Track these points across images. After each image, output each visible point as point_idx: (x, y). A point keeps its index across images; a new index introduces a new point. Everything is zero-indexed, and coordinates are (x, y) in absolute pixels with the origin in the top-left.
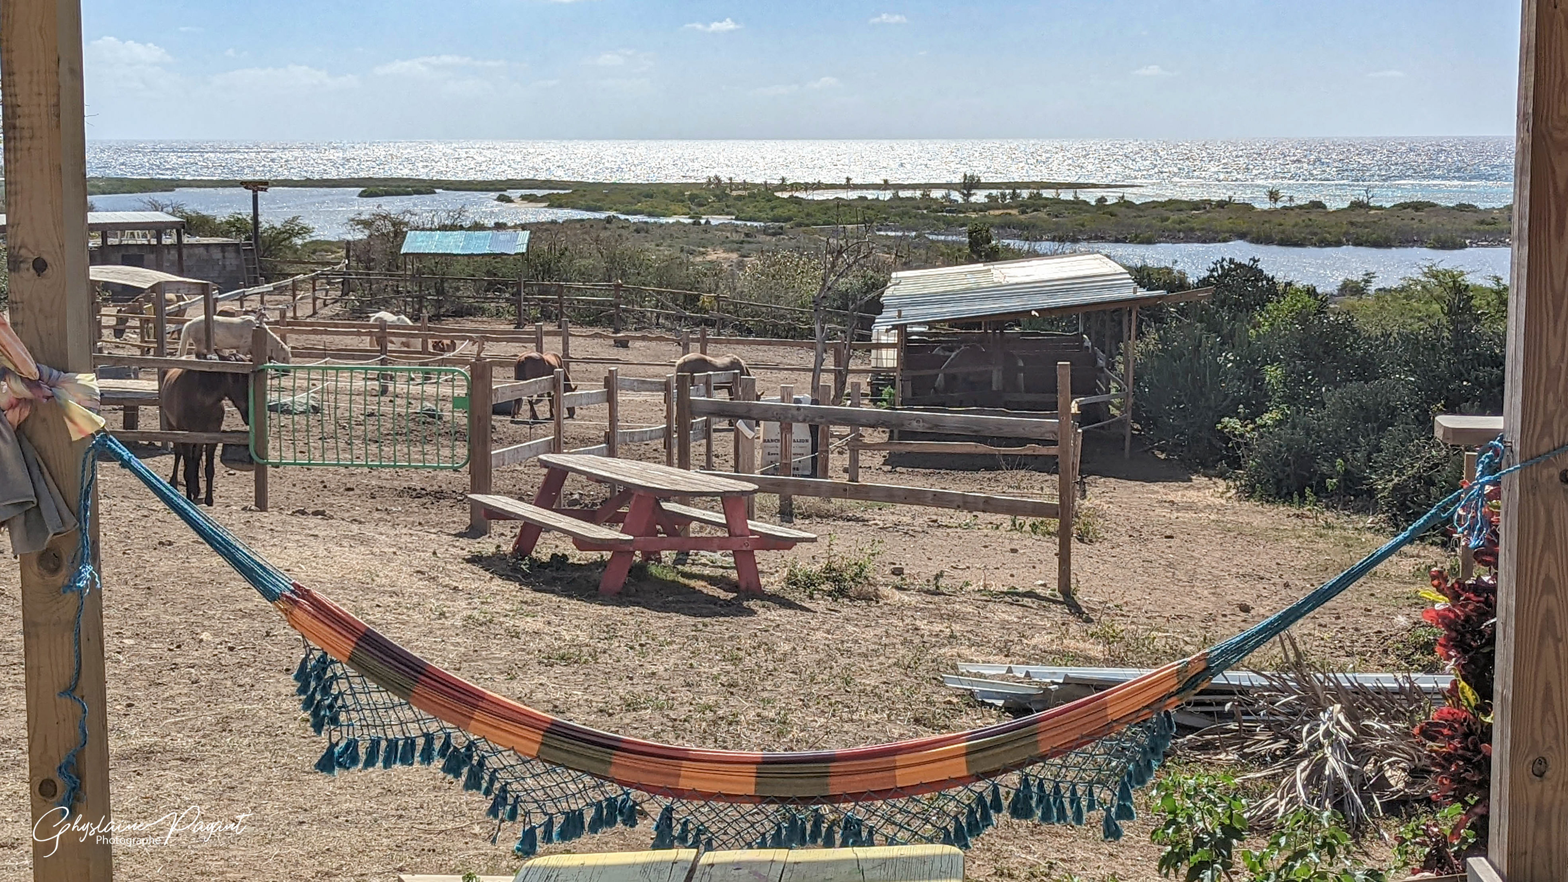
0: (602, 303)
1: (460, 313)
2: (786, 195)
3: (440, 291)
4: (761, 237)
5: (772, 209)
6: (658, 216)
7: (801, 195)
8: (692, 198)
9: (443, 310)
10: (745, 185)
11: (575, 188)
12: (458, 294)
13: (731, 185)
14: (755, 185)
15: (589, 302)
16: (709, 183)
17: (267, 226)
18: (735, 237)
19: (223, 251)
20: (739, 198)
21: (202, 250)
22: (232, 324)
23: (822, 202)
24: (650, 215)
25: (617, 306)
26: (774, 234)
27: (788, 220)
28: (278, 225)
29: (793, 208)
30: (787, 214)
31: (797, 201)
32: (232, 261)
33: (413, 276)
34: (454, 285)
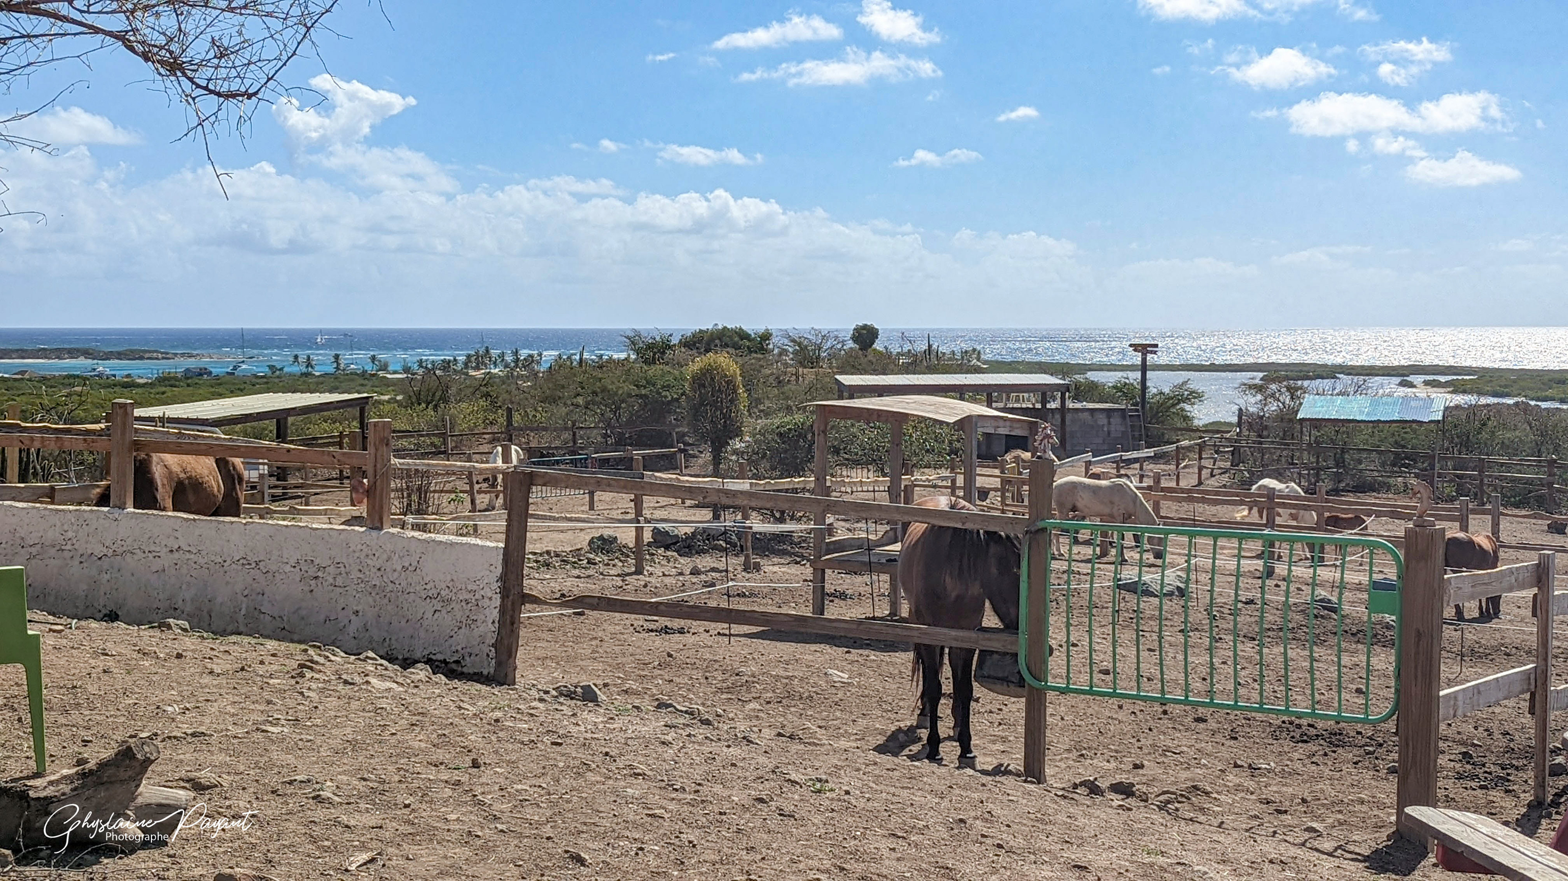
0: (1530, 481)
1: (1361, 488)
3: (1340, 463)
9: (1343, 485)
11: (1481, 374)
12: (1360, 467)
15: (1514, 480)
17: (1155, 391)
19: (1109, 417)
21: (1086, 415)
22: (1099, 488)
24: (1562, 401)
25: (1550, 485)
28: (1166, 390)
32: (1118, 426)
33: (1309, 444)
34: (1356, 456)
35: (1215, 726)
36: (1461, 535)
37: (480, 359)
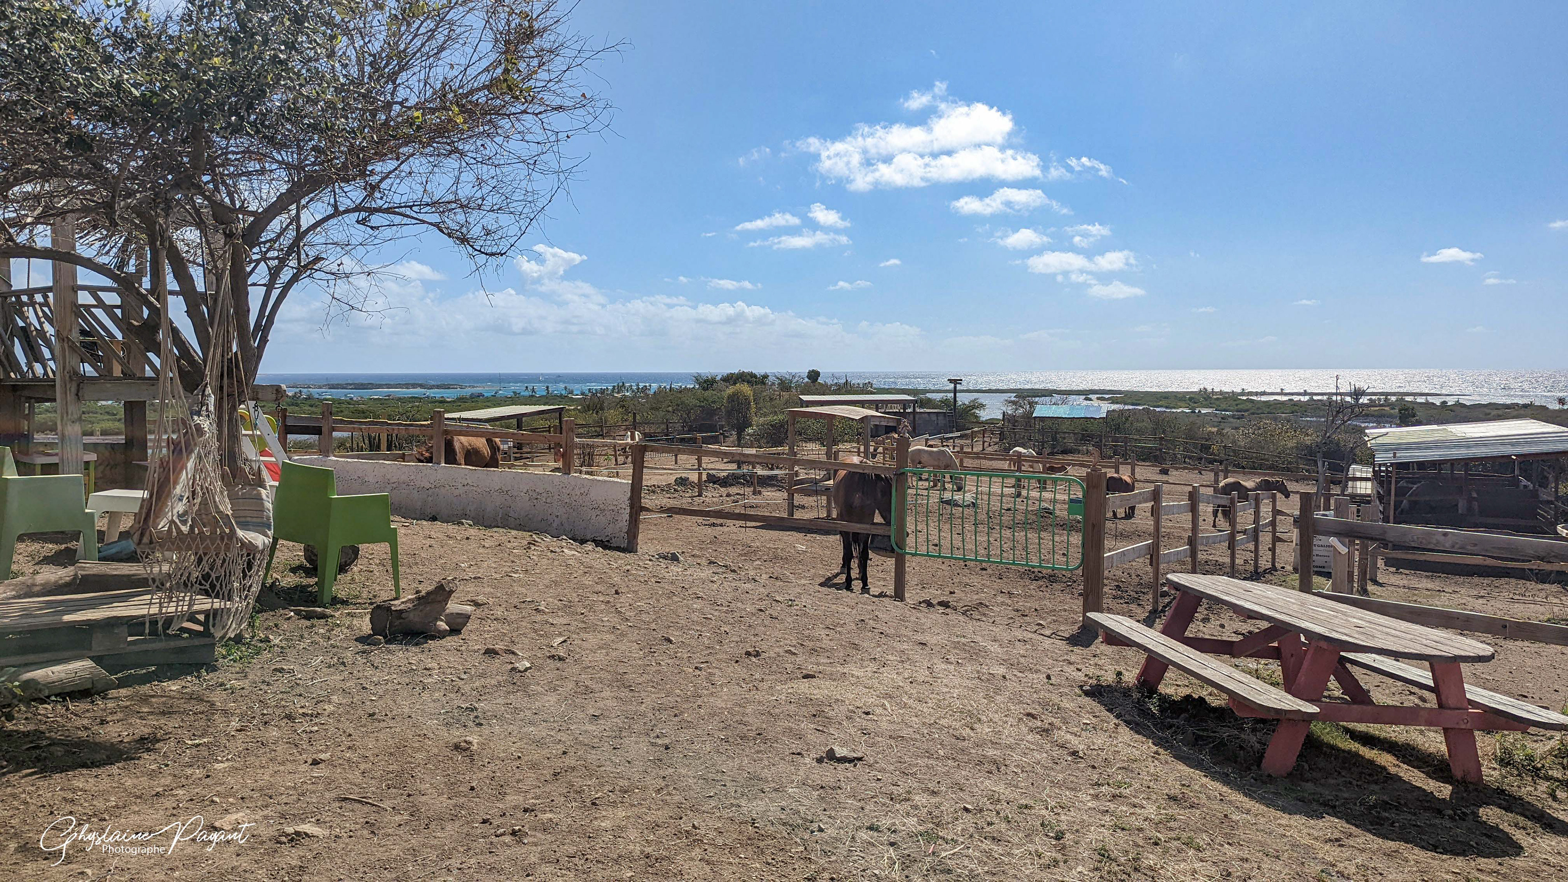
0: (1151, 448)
1: (1065, 452)
2: (1245, 398)
3: (1054, 439)
4: (1232, 420)
5: (1237, 405)
6: (1171, 408)
7: (1254, 398)
8: (1191, 399)
9: (1056, 450)
10: (1221, 393)
11: (1126, 394)
12: (1065, 441)
13: (1213, 392)
14: (1227, 393)
15: (1143, 447)
16: (1201, 391)
17: (960, 403)
18: (1216, 419)
19: (937, 416)
20: (1218, 399)
21: (926, 415)
22: (933, 452)
23: (1267, 402)
24: (1167, 407)
25: (1160, 450)
26: (1238, 418)
27: (1247, 410)
28: (966, 403)
29: (1250, 405)
30: (1246, 408)
31: (1252, 401)
32: (941, 421)
33: (1039, 430)
34: (1062, 436)
35: (991, 572)
36: (1116, 475)
37: (620, 388)
